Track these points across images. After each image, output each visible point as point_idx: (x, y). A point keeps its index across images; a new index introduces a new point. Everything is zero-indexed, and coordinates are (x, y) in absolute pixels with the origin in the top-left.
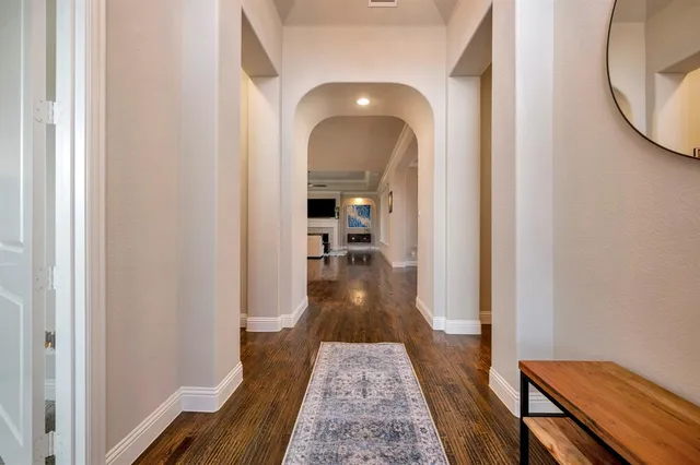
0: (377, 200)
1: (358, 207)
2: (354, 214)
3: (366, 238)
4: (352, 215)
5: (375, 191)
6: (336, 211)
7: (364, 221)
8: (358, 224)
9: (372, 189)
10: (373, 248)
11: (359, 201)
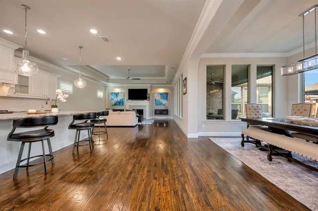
0: (172, 89)
1: (161, 94)
2: (158, 98)
3: (165, 112)
4: (157, 98)
5: (171, 84)
6: (148, 96)
7: (164, 102)
8: (161, 104)
9: (169, 83)
10: (169, 117)
11: (161, 90)
